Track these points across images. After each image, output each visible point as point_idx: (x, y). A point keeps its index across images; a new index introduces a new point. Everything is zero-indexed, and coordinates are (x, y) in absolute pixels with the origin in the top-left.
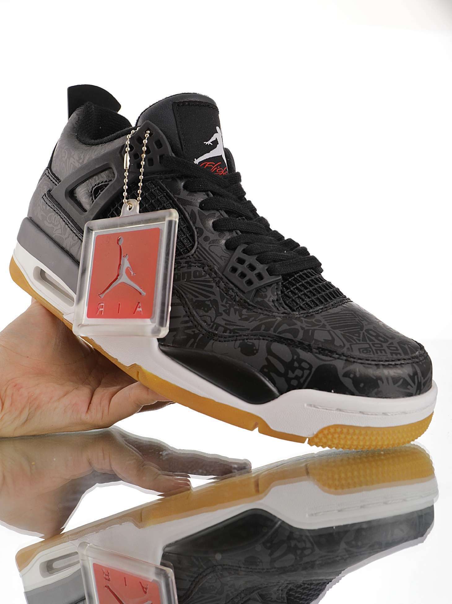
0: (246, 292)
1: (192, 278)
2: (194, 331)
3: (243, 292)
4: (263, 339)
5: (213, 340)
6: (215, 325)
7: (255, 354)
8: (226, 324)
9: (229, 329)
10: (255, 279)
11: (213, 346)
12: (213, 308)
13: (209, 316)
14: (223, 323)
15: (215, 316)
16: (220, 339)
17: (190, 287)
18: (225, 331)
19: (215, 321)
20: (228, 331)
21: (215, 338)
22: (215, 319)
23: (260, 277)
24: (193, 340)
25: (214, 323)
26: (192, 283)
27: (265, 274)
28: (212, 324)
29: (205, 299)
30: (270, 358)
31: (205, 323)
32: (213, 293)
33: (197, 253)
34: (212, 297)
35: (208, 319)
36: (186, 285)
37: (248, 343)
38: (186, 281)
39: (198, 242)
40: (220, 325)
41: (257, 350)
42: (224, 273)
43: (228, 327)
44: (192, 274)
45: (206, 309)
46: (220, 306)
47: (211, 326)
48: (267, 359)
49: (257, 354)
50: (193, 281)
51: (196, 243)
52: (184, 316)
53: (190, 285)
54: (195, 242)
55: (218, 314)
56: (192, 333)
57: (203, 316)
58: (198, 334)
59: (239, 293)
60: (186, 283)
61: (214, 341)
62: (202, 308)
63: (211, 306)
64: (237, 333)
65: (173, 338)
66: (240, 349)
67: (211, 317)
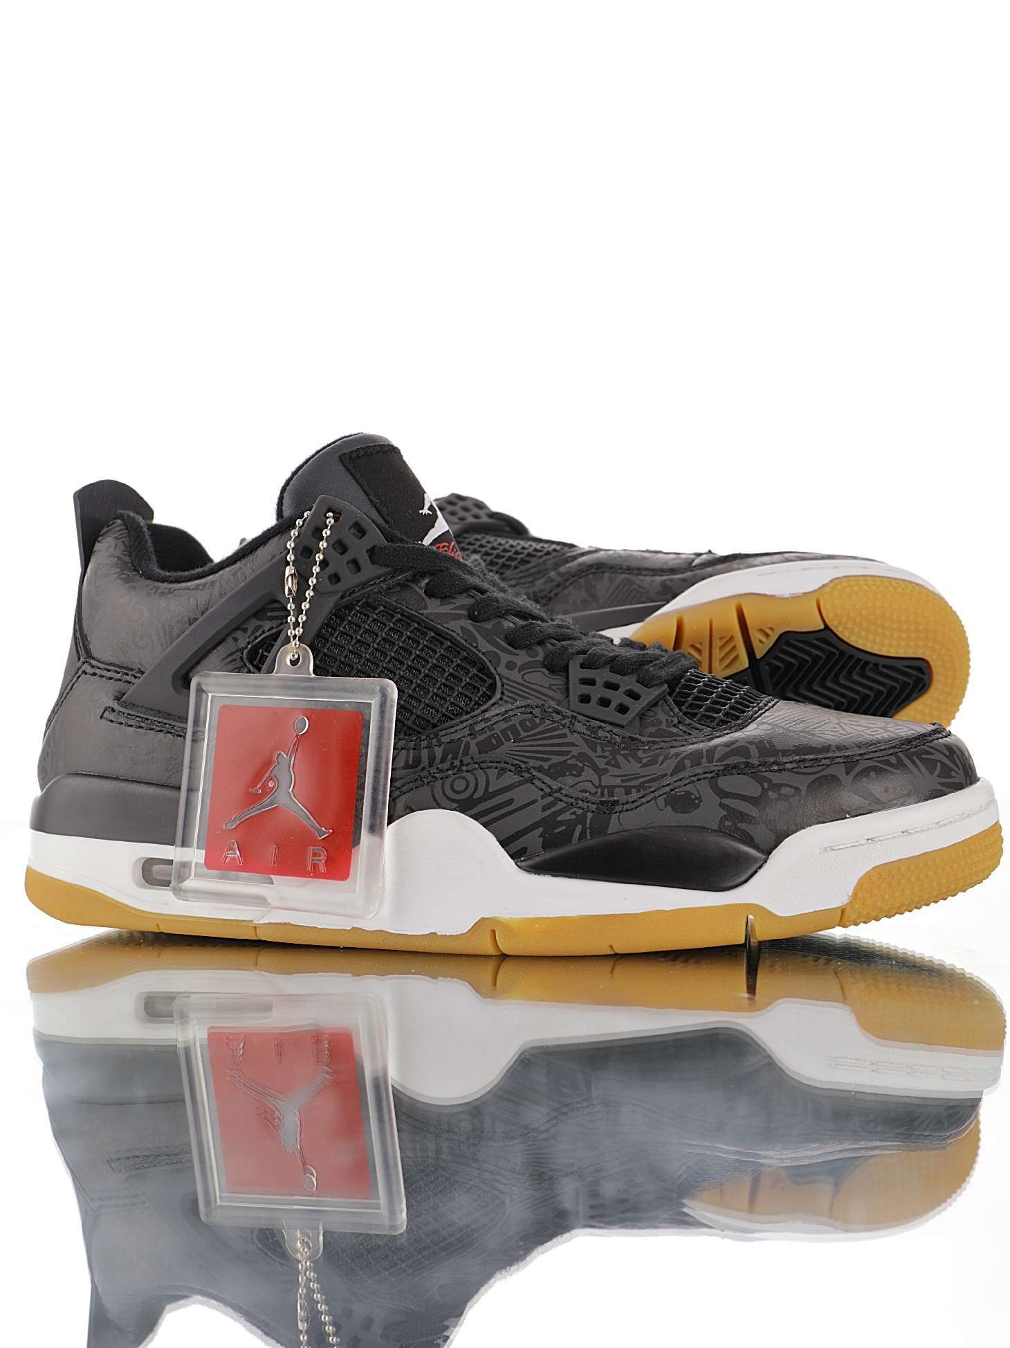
0: (625, 724)
1: (523, 734)
2: (574, 813)
3: (622, 727)
4: (698, 780)
5: (616, 812)
6: (606, 790)
7: (697, 806)
8: (622, 781)
9: (635, 787)
10: (628, 701)
11: (621, 822)
12: (585, 767)
13: (587, 781)
14: (618, 781)
15: (597, 778)
16: (626, 807)
17: (525, 748)
18: (628, 792)
19: (603, 783)
20: (634, 790)
21: (618, 808)
22: (600, 781)
23: (634, 696)
24: (579, 828)
25: (603, 788)
26: (526, 741)
27: (638, 688)
28: (599, 790)
29: (564, 758)
30: (726, 801)
31: (586, 793)
32: (573, 745)
33: (506, 692)
34: (575, 751)
35: (588, 786)
36: (518, 748)
37: (678, 794)
38: (514, 742)
39: (499, 675)
40: (616, 787)
41: (700, 799)
42: (572, 709)
43: (628, 784)
44: (519, 728)
45: (574, 772)
46: (596, 760)
47: (599, 794)
48: (721, 805)
49: (701, 804)
50: (526, 737)
51: (497, 677)
52: (543, 797)
53: (525, 746)
54: (494, 678)
55: (600, 772)
56: (574, 817)
57: (577, 784)
58: (584, 816)
59: (615, 730)
60: (516, 744)
61: (618, 814)
62: (568, 773)
63: (581, 765)
64: (651, 787)
65: (542, 838)
66: (669, 807)
67: (591, 781)
